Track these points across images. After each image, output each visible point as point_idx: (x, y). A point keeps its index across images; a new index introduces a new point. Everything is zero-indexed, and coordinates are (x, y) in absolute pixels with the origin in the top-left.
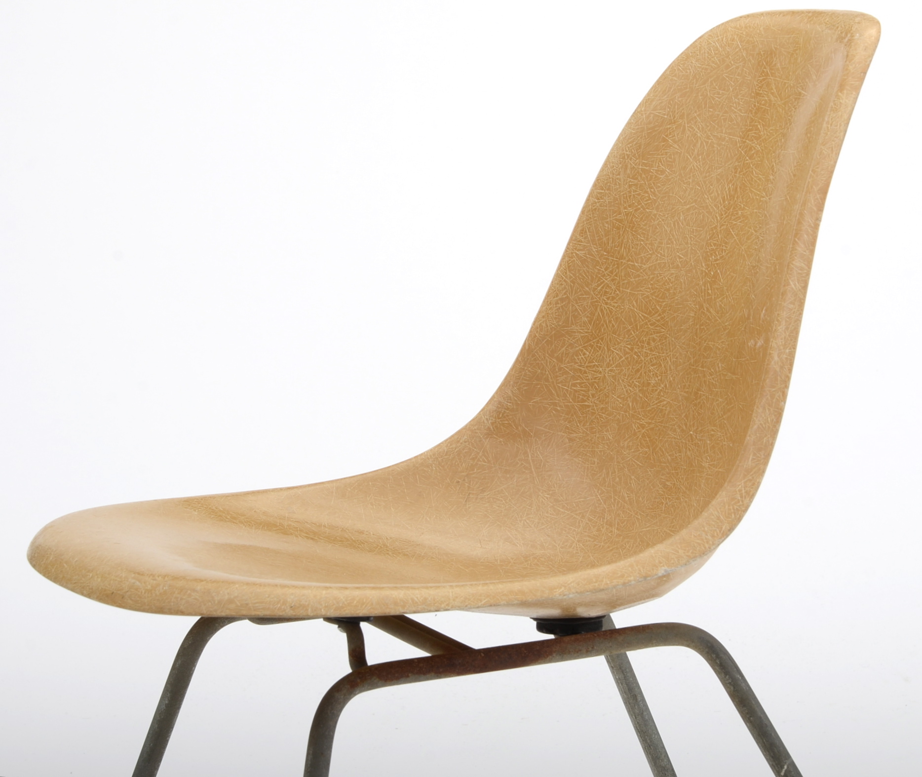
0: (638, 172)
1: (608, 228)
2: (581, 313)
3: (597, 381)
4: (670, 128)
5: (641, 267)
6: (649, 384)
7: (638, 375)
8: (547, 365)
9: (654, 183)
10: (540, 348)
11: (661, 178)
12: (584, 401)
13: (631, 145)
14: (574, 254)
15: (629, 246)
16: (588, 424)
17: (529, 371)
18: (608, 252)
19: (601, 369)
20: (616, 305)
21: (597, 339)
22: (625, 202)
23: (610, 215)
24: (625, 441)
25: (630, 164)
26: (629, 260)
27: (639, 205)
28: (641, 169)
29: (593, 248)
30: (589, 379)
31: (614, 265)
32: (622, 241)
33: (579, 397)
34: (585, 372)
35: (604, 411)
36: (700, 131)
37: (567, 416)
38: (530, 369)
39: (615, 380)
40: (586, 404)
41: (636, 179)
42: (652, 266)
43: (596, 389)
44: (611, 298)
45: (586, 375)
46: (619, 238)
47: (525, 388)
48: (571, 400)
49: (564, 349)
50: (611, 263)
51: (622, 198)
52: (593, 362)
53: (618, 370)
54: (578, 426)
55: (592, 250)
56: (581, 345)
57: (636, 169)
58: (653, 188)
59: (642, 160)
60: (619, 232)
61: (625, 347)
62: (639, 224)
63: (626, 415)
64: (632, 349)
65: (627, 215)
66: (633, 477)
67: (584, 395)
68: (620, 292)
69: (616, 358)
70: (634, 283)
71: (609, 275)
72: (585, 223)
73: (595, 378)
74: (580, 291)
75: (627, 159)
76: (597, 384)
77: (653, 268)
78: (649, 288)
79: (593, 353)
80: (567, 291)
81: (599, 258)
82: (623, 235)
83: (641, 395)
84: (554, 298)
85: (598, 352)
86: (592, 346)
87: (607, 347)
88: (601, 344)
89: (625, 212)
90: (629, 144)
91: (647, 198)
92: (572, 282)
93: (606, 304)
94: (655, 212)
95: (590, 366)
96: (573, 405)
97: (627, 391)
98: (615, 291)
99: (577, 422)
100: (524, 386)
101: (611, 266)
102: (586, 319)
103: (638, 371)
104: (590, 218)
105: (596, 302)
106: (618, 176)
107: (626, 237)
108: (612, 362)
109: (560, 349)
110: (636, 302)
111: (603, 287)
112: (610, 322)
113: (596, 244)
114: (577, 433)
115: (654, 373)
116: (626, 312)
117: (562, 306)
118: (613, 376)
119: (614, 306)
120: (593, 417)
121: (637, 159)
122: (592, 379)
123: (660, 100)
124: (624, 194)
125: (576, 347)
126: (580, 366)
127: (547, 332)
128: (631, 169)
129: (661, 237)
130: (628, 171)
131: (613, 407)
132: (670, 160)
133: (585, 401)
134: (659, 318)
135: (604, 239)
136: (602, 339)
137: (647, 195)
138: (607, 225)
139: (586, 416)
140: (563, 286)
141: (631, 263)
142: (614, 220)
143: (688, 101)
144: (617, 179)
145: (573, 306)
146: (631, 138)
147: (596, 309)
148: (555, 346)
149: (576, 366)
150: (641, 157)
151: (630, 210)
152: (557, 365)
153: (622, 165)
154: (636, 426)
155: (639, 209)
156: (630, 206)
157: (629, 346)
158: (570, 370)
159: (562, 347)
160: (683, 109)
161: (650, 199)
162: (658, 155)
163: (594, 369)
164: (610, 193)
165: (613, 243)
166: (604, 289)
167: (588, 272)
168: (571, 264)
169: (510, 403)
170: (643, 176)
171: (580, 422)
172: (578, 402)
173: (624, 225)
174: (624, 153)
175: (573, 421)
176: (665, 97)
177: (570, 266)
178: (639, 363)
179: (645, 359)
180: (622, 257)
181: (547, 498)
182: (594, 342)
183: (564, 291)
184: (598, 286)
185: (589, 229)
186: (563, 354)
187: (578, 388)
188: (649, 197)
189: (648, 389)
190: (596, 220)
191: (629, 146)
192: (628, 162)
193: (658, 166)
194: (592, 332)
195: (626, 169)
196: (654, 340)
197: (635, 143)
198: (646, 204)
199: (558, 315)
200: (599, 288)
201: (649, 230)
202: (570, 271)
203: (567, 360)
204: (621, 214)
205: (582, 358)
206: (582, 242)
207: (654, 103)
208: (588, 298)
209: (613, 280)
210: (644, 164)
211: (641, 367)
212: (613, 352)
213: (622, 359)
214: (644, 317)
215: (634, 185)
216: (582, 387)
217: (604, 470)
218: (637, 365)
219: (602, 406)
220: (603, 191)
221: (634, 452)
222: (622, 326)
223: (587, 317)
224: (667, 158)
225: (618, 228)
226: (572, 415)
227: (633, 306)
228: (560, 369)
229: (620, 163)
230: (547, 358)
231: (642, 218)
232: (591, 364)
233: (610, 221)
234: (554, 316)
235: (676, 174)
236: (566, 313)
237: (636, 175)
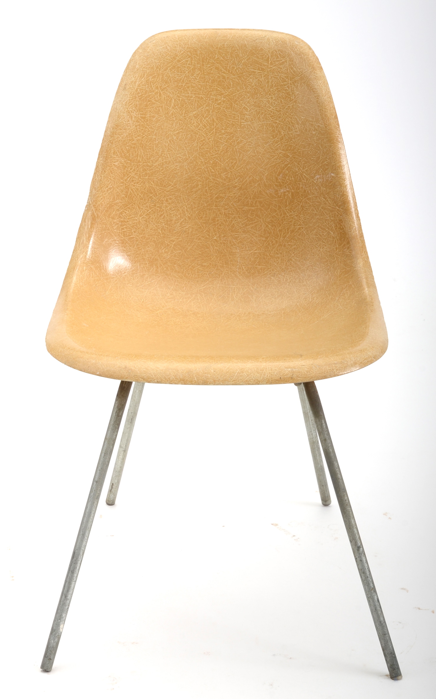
0: (139, 119)
1: (128, 149)
2: (120, 193)
3: (135, 224)
4: (151, 95)
5: (152, 165)
6: (171, 220)
7: (163, 217)
8: (107, 222)
9: (149, 123)
10: (103, 215)
11: (153, 120)
12: (129, 235)
13: (131, 105)
14: (113, 165)
15: (142, 156)
16: (136, 246)
17: (100, 227)
18: (130, 161)
19: (136, 218)
20: (140, 186)
21: (131, 204)
22: (135, 134)
23: (128, 142)
24: (162, 250)
25: (134, 115)
26: (144, 163)
27: (144, 135)
28: (140, 117)
29: (122, 160)
30: (130, 224)
31: (135, 166)
32: (138, 154)
33: (126, 235)
34: (128, 221)
35: (143, 238)
36: (172, 94)
37: (122, 245)
38: (100, 226)
39: (147, 222)
40: (132, 236)
41: (139, 122)
42: (160, 163)
43: (136, 228)
44: (136, 183)
45: (129, 223)
46: (135, 153)
47: (100, 236)
48: (123, 237)
49: (114, 212)
50: (133, 165)
51: (133, 133)
52: (131, 216)
53: (148, 217)
54: (130, 248)
55: (121, 161)
56: (123, 209)
57: (137, 117)
58: (150, 125)
59: (140, 112)
60: (135, 150)
61: (150, 205)
62: (146, 144)
63: (159, 237)
64: (155, 206)
65: (138, 140)
66: (175, 266)
67: (129, 233)
68: (141, 179)
69: (145, 212)
70: (150, 173)
71: (133, 172)
72: (115, 148)
73: (134, 223)
74: (119, 182)
75: (131, 113)
76: (136, 226)
77: (161, 164)
78: (161, 174)
79: (130, 211)
80: (112, 184)
81: (126, 164)
82: (137, 151)
83: (167, 226)
84: (106, 188)
85: (133, 210)
86: (129, 208)
87: (138, 207)
88: (134, 206)
89: (136, 139)
90: (130, 105)
91: (148, 131)
92: (114, 179)
93: (134, 186)
94: (155, 137)
95: (130, 218)
96: (124, 239)
97: (156, 226)
98: (138, 179)
99: (129, 246)
100: (99, 235)
101: (134, 167)
102: (124, 196)
103: (162, 215)
104: (118, 145)
105: (128, 186)
106: (129, 122)
107: (139, 152)
108: (142, 214)
109: (112, 213)
110: (154, 182)
111: (131, 178)
112: (138, 194)
113: (123, 158)
114: (131, 252)
115: (174, 214)
116: (147, 188)
117: (111, 192)
118: (145, 221)
119: (139, 187)
120: (138, 242)
121: (137, 112)
122: (132, 224)
123: (140, 81)
124: (133, 131)
125: (121, 210)
126: (124, 219)
127: (105, 206)
128: (135, 117)
129: (162, 148)
130: (133, 119)
131: (148, 235)
132: (156, 110)
133: (131, 235)
134: (172, 188)
135: (127, 154)
136: (135, 204)
137: (147, 129)
138: (127, 148)
139: (134, 243)
140: (110, 182)
141: (146, 164)
142: (131, 144)
143: (158, 80)
144: (128, 123)
145: (116, 190)
146: (130, 102)
147: (128, 190)
148: (110, 212)
149: (122, 219)
150: (139, 111)
151: (139, 138)
152: (112, 221)
153: (129, 116)
154: (168, 241)
155: (144, 137)
156: (138, 136)
157: (152, 204)
158: (119, 222)
159: (113, 212)
160: (156, 84)
161: (149, 131)
162: (148, 108)
163: (132, 219)
164: (126, 131)
165: (132, 156)
166: (131, 179)
167: (121, 172)
168: (112, 170)
169: (95, 245)
170: (142, 120)
171: (131, 246)
172: (127, 236)
173: (137, 146)
174: (129, 110)
175: (127, 246)
176: (143, 79)
177: (112, 171)
178: (162, 211)
179: (165, 209)
180: (139, 162)
181: (131, 286)
182: (130, 206)
183: (111, 184)
184: (128, 178)
185: (118, 151)
186: (114, 215)
187: (125, 230)
188: (148, 130)
189: (171, 223)
190: (121, 146)
191: (130, 106)
192: (132, 114)
193: (150, 114)
194: (128, 201)
195: (132, 118)
196: (170, 199)
197: (133, 104)
198: (148, 134)
199: (109, 197)
200: (129, 179)
201: (153, 146)
202: (112, 174)
203: (117, 217)
204: (134, 141)
205: (125, 215)
206: (115, 158)
207: (137, 83)
208: (123, 185)
209: (136, 174)
210: (142, 114)
211: (164, 213)
212: (142, 209)
213: (149, 211)
214: (161, 189)
215: (138, 125)
216: (127, 229)
217: (154, 266)
218: (160, 212)
219: (141, 236)
220: (122, 131)
221: (170, 254)
222: (146, 195)
223: (124, 194)
224: (154, 110)
225: (134, 148)
226: (125, 244)
227: (152, 184)
228: (114, 223)
229: (128, 116)
230: (107, 219)
231: (147, 141)
232: (130, 217)
233: (129, 145)
234: (108, 197)
235: (163, 117)
236: (113, 195)
237: (138, 120)
